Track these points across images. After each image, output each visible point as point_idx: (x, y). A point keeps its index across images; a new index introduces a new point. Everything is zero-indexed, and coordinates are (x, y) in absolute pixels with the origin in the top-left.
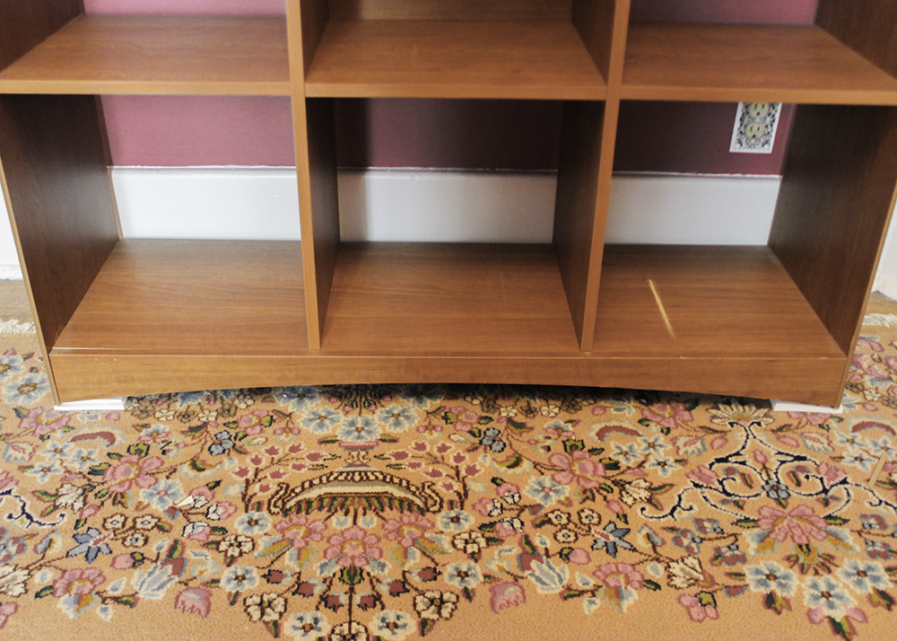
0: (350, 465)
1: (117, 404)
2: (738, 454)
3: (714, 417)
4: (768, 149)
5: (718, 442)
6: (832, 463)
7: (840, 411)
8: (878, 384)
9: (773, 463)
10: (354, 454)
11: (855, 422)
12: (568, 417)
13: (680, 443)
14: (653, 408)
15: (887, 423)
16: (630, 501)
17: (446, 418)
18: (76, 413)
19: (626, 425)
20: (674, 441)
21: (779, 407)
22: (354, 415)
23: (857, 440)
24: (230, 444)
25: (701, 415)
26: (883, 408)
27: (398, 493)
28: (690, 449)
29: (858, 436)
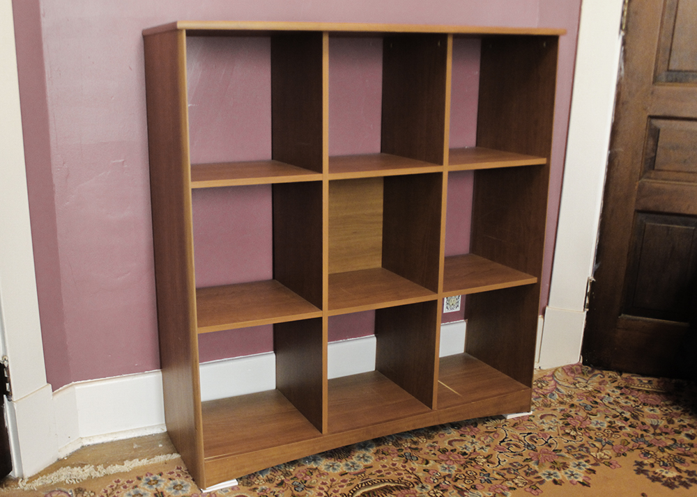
0: (363, 480)
1: (234, 483)
2: (506, 438)
3: (487, 427)
4: (458, 309)
5: (496, 436)
6: (542, 432)
7: (531, 413)
8: (538, 400)
9: (521, 437)
10: (360, 475)
11: (539, 416)
12: (432, 441)
13: (482, 439)
14: (462, 429)
15: (551, 413)
16: (481, 464)
17: (383, 453)
18: (216, 491)
19: (456, 438)
20: (479, 439)
21: (509, 417)
22: (344, 462)
23: (545, 421)
24: (302, 486)
25: (481, 428)
26: (545, 408)
27: (393, 485)
28: (488, 440)
29: (544, 420)
